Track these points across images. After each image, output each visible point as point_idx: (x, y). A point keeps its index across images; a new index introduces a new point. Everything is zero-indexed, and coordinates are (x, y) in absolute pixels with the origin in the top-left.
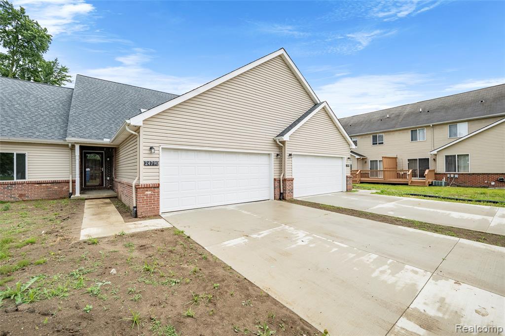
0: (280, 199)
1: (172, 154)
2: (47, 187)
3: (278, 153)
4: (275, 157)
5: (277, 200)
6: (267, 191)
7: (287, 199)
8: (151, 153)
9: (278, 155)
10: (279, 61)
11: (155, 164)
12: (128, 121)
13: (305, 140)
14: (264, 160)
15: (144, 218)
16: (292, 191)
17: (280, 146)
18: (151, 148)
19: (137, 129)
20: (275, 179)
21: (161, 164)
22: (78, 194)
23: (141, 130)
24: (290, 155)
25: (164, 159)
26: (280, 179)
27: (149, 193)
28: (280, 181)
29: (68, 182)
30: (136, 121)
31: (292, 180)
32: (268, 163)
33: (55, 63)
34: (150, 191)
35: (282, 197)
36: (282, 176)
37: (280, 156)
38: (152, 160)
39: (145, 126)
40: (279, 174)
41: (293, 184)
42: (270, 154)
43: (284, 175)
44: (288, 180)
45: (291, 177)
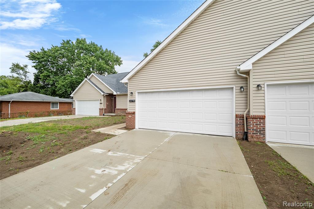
1: (144, 95)
3: (241, 85)
4: (238, 91)
7: (249, 140)
9: (241, 88)
12: (120, 82)
14: (226, 95)
16: (262, 131)
17: (244, 77)
20: (237, 116)
21: (136, 101)
23: (128, 84)
24: (258, 86)
26: (243, 115)
28: (243, 117)
30: (124, 81)
31: (263, 118)
32: (230, 98)
34: (131, 115)
35: (245, 137)
36: (246, 113)
37: (244, 90)
38: (132, 99)
39: (130, 82)
40: (242, 110)
41: (264, 124)
42: (232, 88)
43: (249, 111)
44: (255, 118)
45: (262, 114)
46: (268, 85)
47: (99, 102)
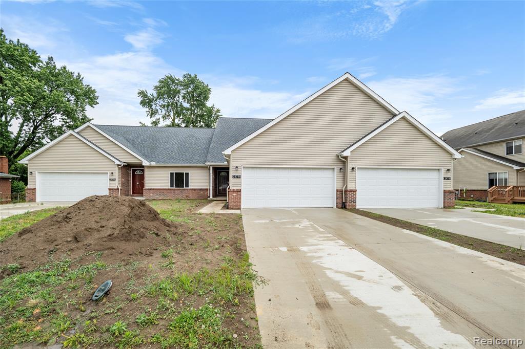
0: (342, 208)
1: (250, 170)
2: (198, 193)
3: (341, 167)
4: (339, 171)
5: (339, 208)
6: (330, 201)
7: (347, 208)
8: (236, 171)
9: (341, 169)
10: (346, 84)
11: (238, 177)
12: (223, 153)
13: (374, 153)
14: (328, 174)
15: (231, 209)
16: (354, 201)
17: (343, 160)
18: (237, 167)
19: (229, 156)
20: (337, 191)
21: (242, 177)
22: (211, 197)
23: (231, 157)
24: (353, 168)
25: (244, 174)
26: (342, 190)
27: (235, 194)
28: (342, 192)
29: (207, 190)
30: (228, 152)
31: (355, 191)
32: (332, 176)
33: (213, 107)
35: (343, 206)
36: (344, 188)
37: (343, 170)
38: (237, 175)
39: (233, 154)
40: (341, 186)
41: (356, 195)
42: (333, 169)
43: (346, 187)
44: (351, 191)
45: (354, 189)
46: (358, 168)
47: (108, 177)
